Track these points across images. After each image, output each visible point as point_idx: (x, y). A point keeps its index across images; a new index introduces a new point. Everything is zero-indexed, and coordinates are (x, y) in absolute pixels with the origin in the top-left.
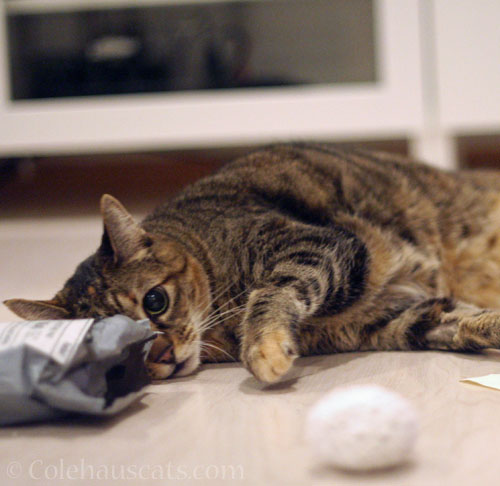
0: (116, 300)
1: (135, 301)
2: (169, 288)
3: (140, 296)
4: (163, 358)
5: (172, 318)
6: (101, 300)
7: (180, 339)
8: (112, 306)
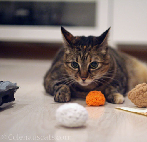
0: (87, 56)
1: (91, 61)
2: (100, 65)
3: (92, 61)
4: (82, 78)
5: (93, 71)
6: (84, 52)
7: (90, 78)
8: (85, 57)
